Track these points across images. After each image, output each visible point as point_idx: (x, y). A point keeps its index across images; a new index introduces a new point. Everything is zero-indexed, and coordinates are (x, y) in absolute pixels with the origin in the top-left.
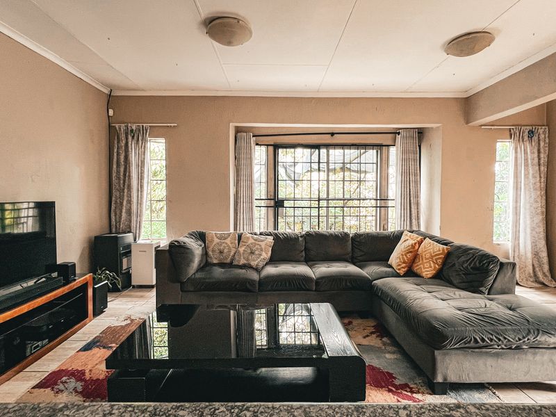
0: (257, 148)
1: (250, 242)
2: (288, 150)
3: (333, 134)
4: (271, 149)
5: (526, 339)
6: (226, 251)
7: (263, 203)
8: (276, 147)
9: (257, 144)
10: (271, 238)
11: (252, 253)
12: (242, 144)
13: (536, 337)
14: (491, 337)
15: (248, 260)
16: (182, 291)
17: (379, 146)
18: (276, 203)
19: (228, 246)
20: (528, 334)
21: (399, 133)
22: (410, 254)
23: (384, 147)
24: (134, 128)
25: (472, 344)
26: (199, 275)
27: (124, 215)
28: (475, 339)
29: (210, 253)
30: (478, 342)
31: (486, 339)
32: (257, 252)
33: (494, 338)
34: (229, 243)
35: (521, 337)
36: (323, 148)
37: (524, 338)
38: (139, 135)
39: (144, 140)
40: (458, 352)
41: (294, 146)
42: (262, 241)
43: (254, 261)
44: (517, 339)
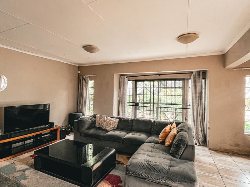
0: (129, 82)
1: (107, 121)
2: (141, 82)
3: (160, 75)
4: (134, 82)
5: (160, 180)
6: (101, 123)
7: (131, 104)
8: (136, 81)
9: (129, 80)
10: (118, 120)
11: (107, 125)
12: (122, 80)
13: (165, 180)
14: (145, 175)
15: (106, 127)
16: (81, 136)
17: (183, 79)
18: (135, 104)
19: (102, 121)
20: (162, 178)
21: (192, 73)
22: (163, 134)
23: (186, 80)
24: (85, 77)
25: (138, 176)
26: (86, 131)
27: (81, 106)
28: (139, 174)
29: (96, 123)
30: (140, 176)
31: (143, 175)
32: (109, 125)
33: (147, 176)
34: (102, 120)
35: (158, 179)
36: (156, 81)
37: (160, 179)
38: (86, 80)
39: (88, 81)
40: (133, 177)
41: (143, 81)
42: (111, 121)
43: (107, 128)
44: (156, 179)
